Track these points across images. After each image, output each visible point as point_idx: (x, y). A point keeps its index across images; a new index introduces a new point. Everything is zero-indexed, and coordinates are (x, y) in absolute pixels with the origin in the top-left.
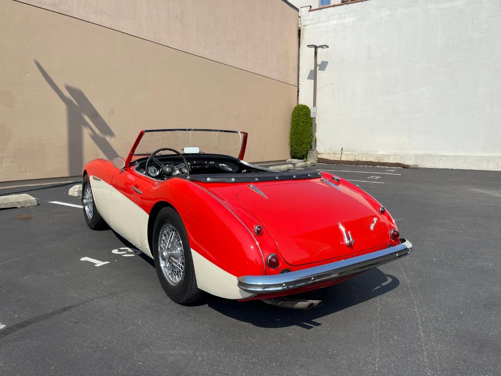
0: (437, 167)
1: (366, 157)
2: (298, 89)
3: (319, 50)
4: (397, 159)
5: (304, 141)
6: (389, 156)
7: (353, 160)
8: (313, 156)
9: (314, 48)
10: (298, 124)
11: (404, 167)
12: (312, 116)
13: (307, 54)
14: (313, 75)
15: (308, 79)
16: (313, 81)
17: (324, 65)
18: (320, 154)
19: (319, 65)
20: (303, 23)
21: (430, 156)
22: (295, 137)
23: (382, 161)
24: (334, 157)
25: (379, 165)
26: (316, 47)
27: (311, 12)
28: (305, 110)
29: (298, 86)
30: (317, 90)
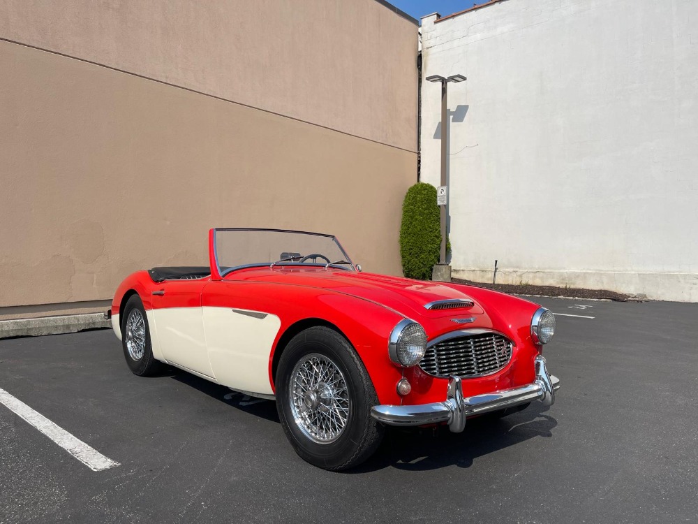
1: (542, 278)
2: (419, 157)
3: (450, 85)
4: (603, 283)
5: (424, 247)
6: (584, 276)
7: (518, 283)
8: (443, 275)
9: (439, 84)
10: (412, 217)
11: (615, 300)
12: (439, 203)
15: (434, 138)
17: (461, 112)
18: (455, 271)
19: (452, 113)
20: (426, 44)
21: (669, 276)
22: (407, 240)
23: (572, 287)
24: (483, 277)
25: (564, 295)
26: (444, 82)
27: (438, 24)
28: (425, 192)
29: (419, 153)
30: (451, 156)
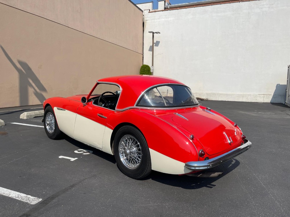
0: (217, 100)
2: (143, 56)
3: (155, 34)
4: (197, 96)
8: (152, 94)
9: (152, 33)
11: (201, 100)
12: (151, 71)
13: (148, 36)
14: (152, 49)
15: (149, 51)
16: (152, 52)
17: (157, 43)
18: (155, 93)
19: (155, 43)
20: (145, 19)
21: (214, 94)
26: (153, 33)
27: (150, 13)
28: (147, 68)
29: (143, 54)
30: (154, 57)
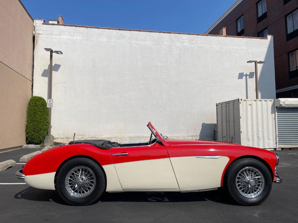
2: (33, 84)
3: (54, 54)
5: (42, 127)
8: (50, 141)
10: (35, 113)
12: (48, 107)
14: (48, 73)
15: (42, 76)
16: (47, 78)
17: (57, 67)
18: (55, 139)
20: (37, 32)
22: (32, 124)
24: (67, 141)
26: (52, 52)
27: (44, 25)
28: (42, 101)
29: (33, 81)
30: (53, 86)
